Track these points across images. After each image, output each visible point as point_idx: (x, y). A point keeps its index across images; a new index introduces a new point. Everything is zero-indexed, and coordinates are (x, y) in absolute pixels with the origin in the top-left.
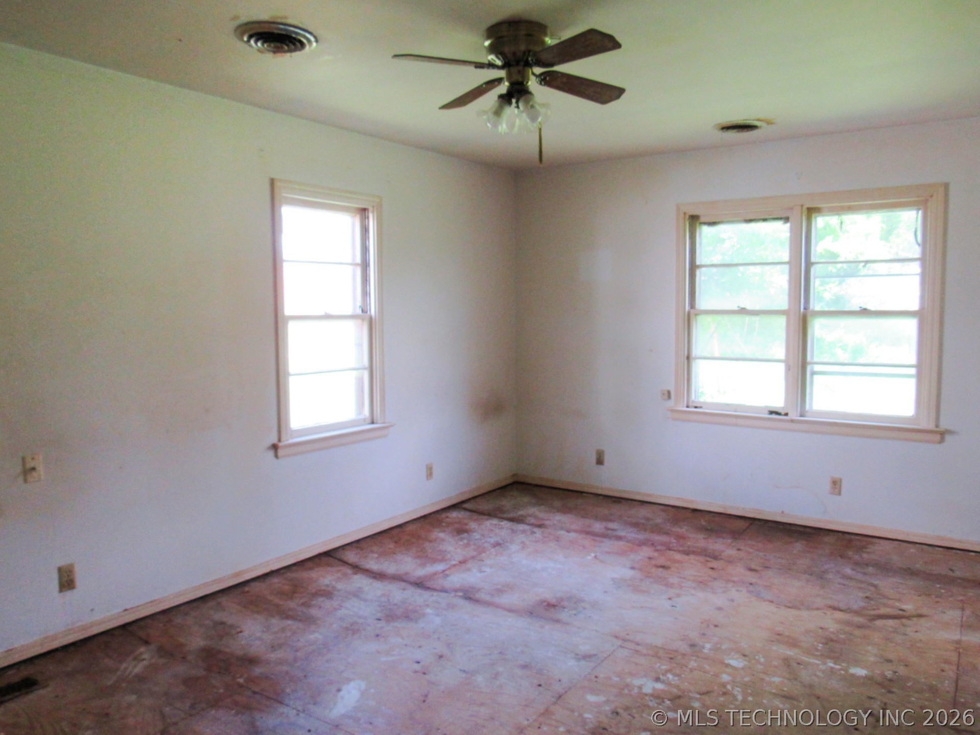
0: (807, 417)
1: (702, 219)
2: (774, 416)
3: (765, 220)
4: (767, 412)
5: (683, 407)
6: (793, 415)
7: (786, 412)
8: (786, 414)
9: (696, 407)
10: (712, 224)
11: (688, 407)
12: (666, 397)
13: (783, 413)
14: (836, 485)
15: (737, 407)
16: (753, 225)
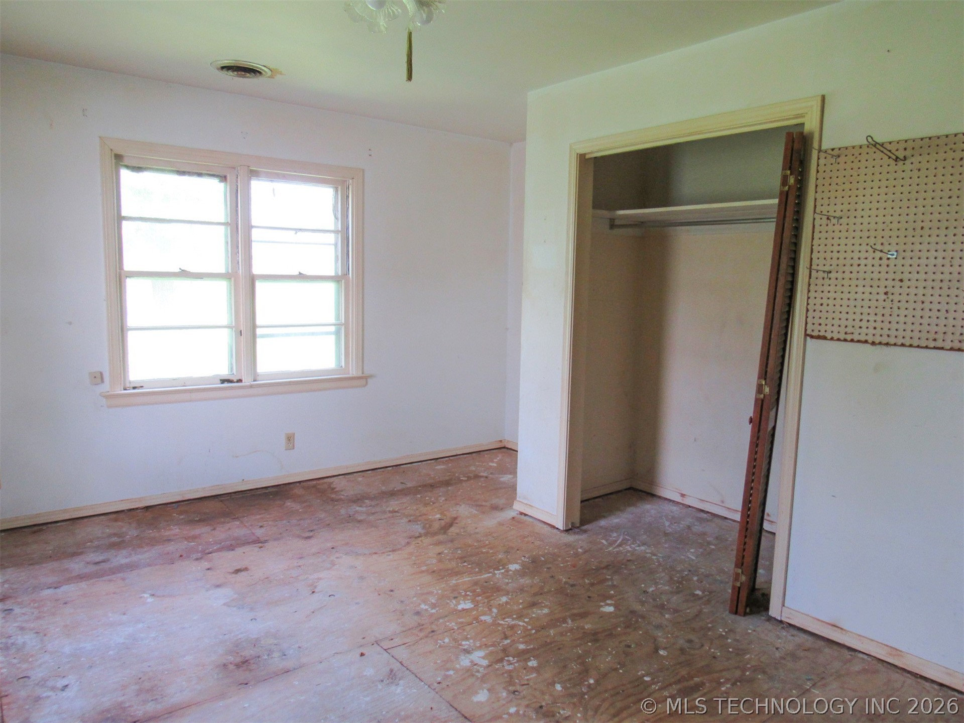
0: (258, 381)
1: (126, 162)
2: (226, 385)
3: (200, 175)
4: (219, 382)
5: (121, 391)
6: (247, 381)
7: (238, 378)
8: (240, 381)
9: (134, 388)
10: (138, 169)
11: (125, 389)
12: (99, 380)
13: (235, 381)
14: (290, 439)
15: (184, 381)
16: (186, 178)
